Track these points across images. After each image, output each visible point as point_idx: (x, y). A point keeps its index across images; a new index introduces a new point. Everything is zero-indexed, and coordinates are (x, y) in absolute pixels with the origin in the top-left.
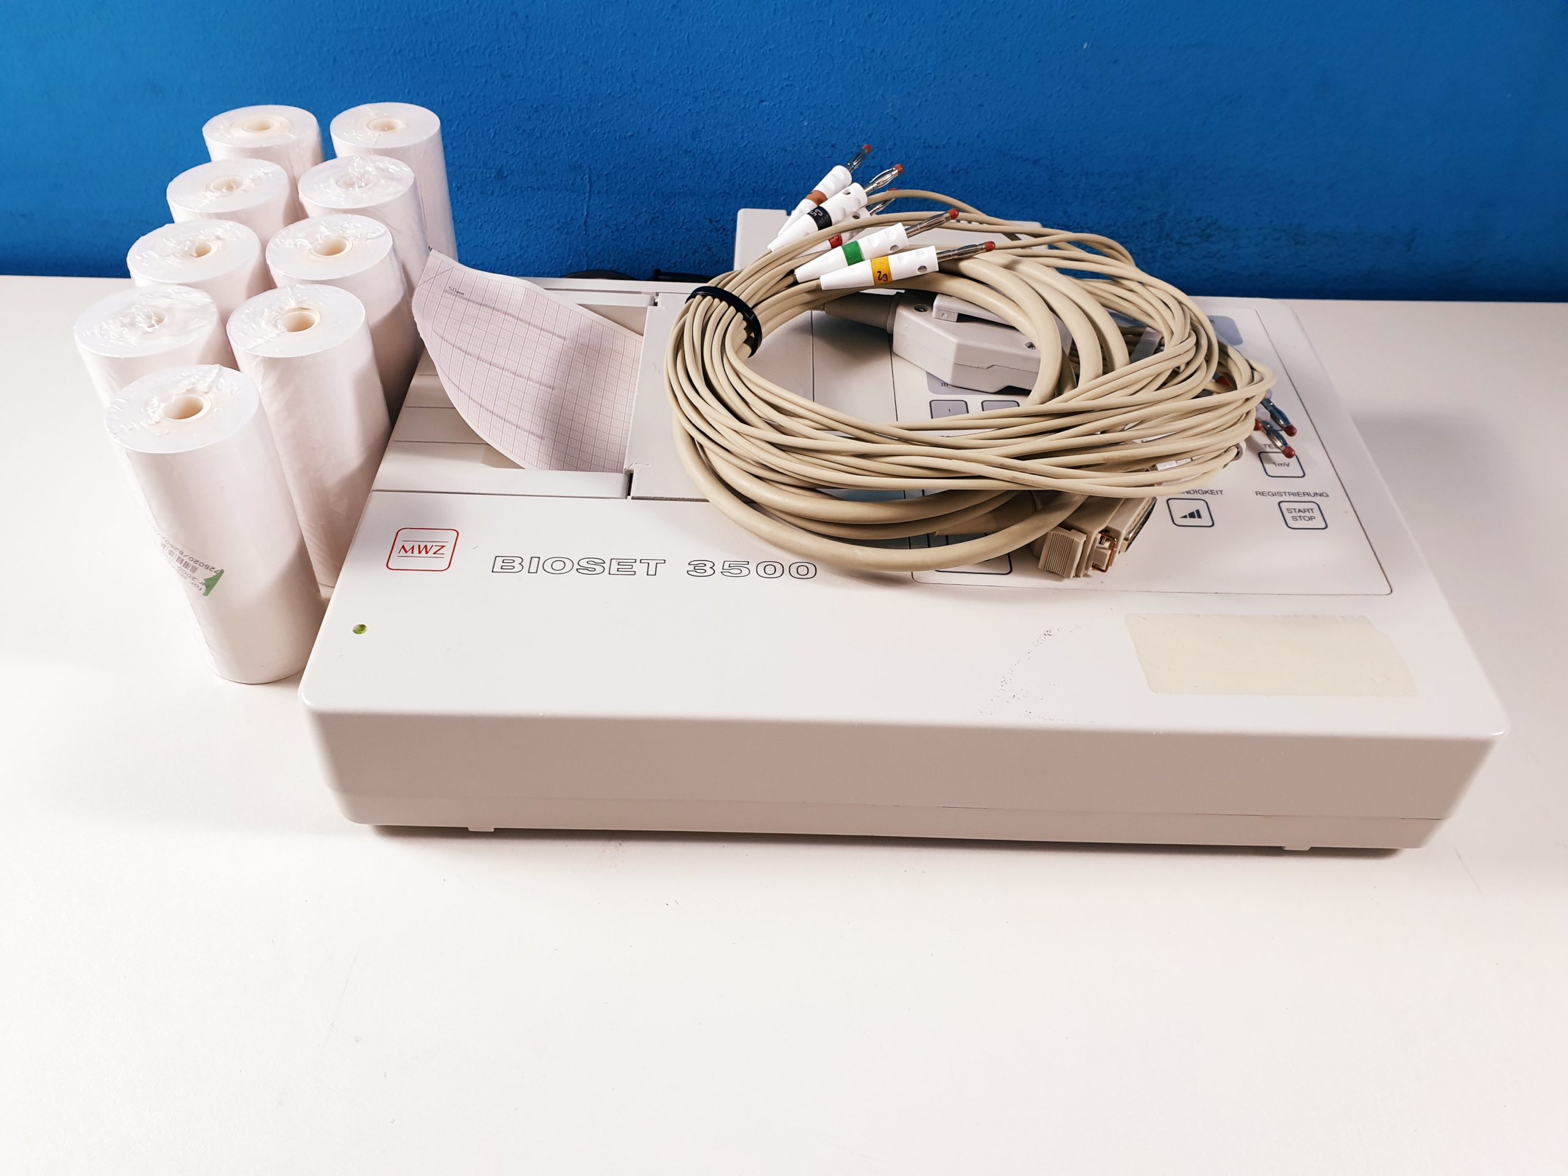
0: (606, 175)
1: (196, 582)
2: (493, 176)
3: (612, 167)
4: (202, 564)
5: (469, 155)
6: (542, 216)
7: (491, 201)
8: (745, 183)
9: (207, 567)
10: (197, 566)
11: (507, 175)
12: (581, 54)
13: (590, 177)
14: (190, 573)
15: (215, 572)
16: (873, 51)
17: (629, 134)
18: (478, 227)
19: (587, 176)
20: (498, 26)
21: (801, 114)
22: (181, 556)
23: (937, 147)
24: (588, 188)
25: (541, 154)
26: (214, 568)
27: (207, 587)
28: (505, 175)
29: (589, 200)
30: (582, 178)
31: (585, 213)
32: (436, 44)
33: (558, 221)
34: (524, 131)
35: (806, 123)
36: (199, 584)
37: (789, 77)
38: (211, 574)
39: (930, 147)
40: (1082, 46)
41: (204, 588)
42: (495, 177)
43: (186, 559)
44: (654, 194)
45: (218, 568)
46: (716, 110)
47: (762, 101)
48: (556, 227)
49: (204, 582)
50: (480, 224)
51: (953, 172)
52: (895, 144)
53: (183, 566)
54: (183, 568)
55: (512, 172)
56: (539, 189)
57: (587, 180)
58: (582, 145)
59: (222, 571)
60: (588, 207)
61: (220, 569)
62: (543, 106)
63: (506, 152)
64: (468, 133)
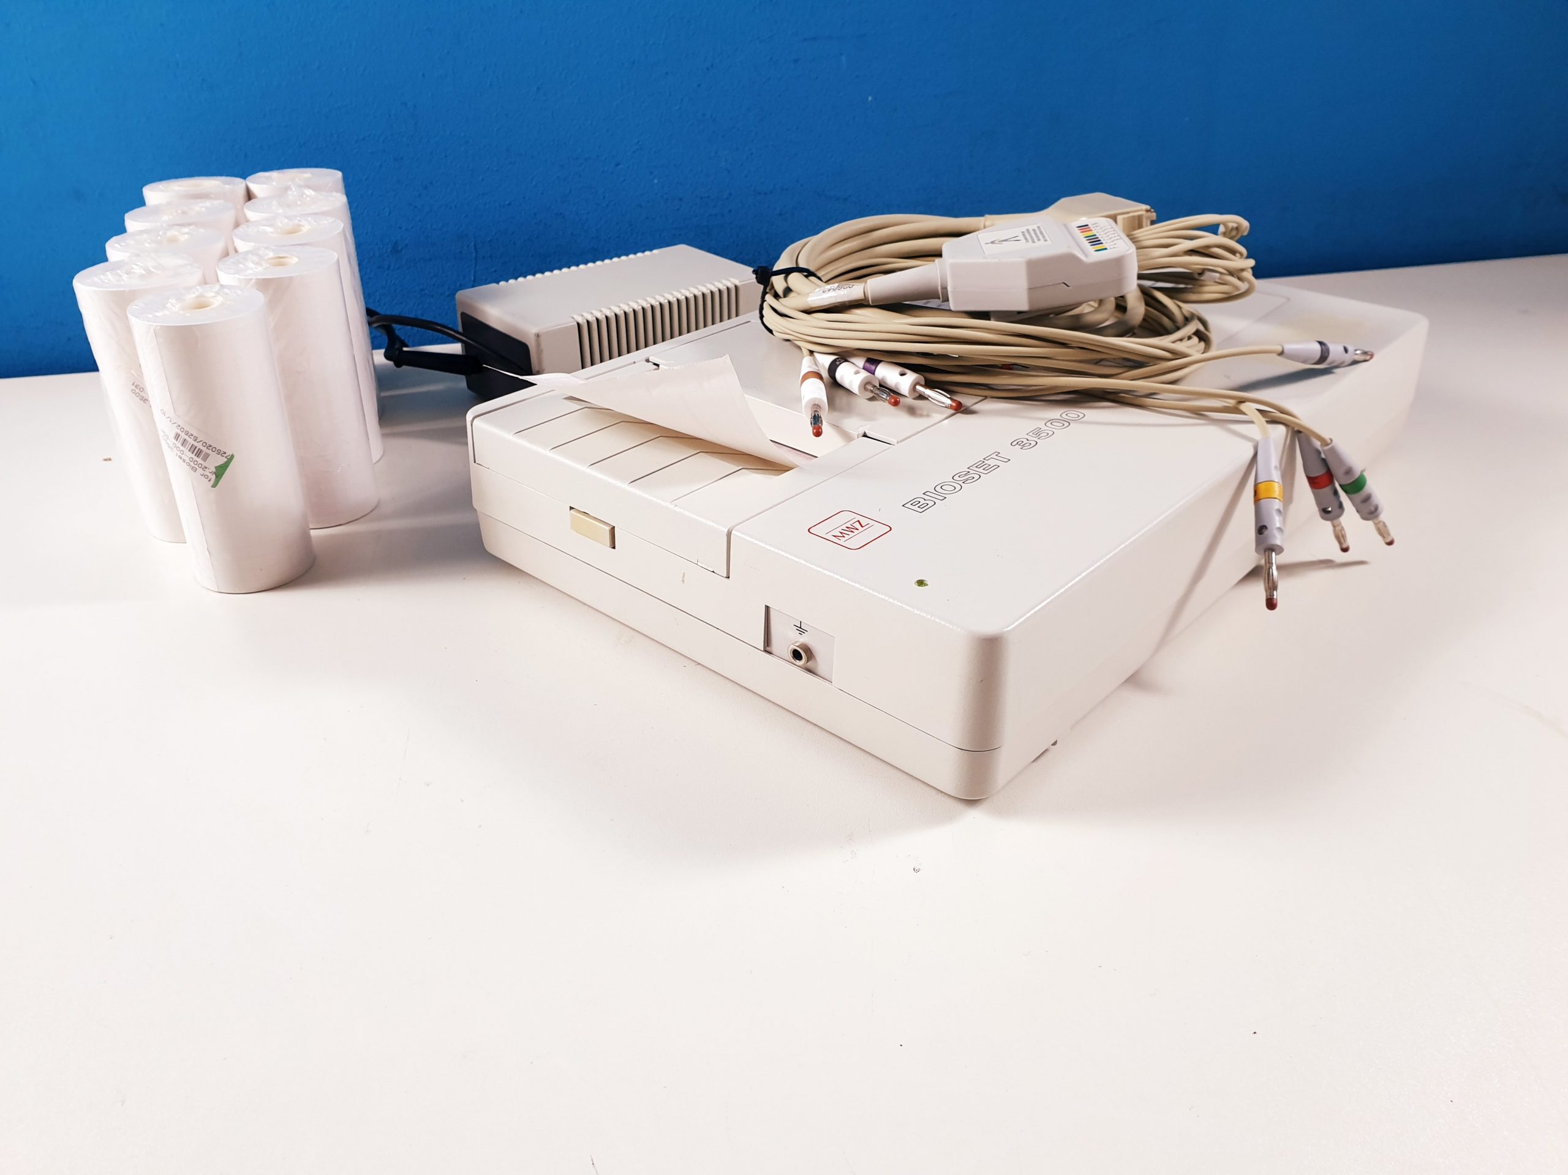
0: (489, 241)
1: (207, 473)
2: (389, 250)
3: (494, 233)
4: (214, 449)
5: (367, 233)
6: (434, 285)
7: (388, 274)
8: (610, 238)
9: (219, 452)
10: (209, 452)
11: (402, 249)
12: (463, 135)
13: (475, 245)
14: (202, 462)
15: (226, 457)
16: (704, 115)
17: (507, 203)
18: (377, 300)
19: (473, 244)
20: (390, 116)
21: (651, 173)
22: (196, 444)
23: (765, 194)
24: (474, 255)
25: (431, 226)
26: (225, 453)
27: (216, 477)
28: (400, 248)
29: (476, 266)
30: (468, 246)
31: (473, 279)
32: (336, 136)
33: (449, 288)
34: (415, 207)
35: (656, 181)
36: (209, 474)
37: (638, 142)
38: (222, 460)
39: (760, 193)
40: (867, 99)
41: (213, 477)
42: (391, 251)
43: (199, 446)
44: (532, 256)
45: (229, 453)
46: (580, 176)
47: (618, 165)
48: (447, 294)
49: (214, 470)
50: (378, 297)
51: (781, 214)
52: (731, 194)
53: (195, 455)
54: (195, 458)
55: (406, 245)
56: (430, 260)
57: (473, 248)
58: (466, 216)
59: (232, 456)
60: (475, 272)
61: (231, 454)
62: (431, 183)
63: (400, 228)
64: (365, 213)
